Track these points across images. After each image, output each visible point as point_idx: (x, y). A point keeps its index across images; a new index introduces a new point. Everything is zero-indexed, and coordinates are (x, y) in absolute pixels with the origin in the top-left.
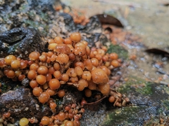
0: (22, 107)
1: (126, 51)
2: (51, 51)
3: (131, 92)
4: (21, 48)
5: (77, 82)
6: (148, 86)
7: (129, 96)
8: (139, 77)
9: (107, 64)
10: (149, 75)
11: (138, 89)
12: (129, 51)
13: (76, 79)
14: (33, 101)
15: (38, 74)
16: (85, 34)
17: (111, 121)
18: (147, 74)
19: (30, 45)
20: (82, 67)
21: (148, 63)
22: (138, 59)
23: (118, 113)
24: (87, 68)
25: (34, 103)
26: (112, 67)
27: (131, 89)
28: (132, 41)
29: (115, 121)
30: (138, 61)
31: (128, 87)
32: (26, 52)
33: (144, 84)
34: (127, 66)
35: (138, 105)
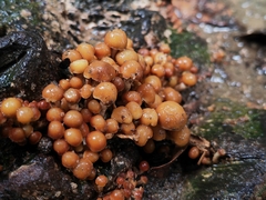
0: (50, 191)
1: (203, 43)
2: (75, 75)
3: (226, 136)
4: (23, 79)
5: (135, 132)
6: (254, 119)
7: (224, 144)
8: (234, 100)
9: (174, 80)
10: (252, 93)
11: (238, 127)
12: (208, 41)
13: (133, 127)
14: (65, 178)
15: (67, 127)
16: (116, 13)
17: (198, 192)
18: (247, 91)
19: (38, 70)
20: (138, 102)
21: (247, 65)
22: (228, 58)
23: (207, 176)
24: (146, 100)
25: (68, 182)
26: (183, 86)
27: (224, 128)
28: (212, 15)
29: (206, 193)
30: (229, 63)
31: (218, 124)
32: (33, 86)
33: (247, 117)
34: (209, 77)
35: (241, 159)
